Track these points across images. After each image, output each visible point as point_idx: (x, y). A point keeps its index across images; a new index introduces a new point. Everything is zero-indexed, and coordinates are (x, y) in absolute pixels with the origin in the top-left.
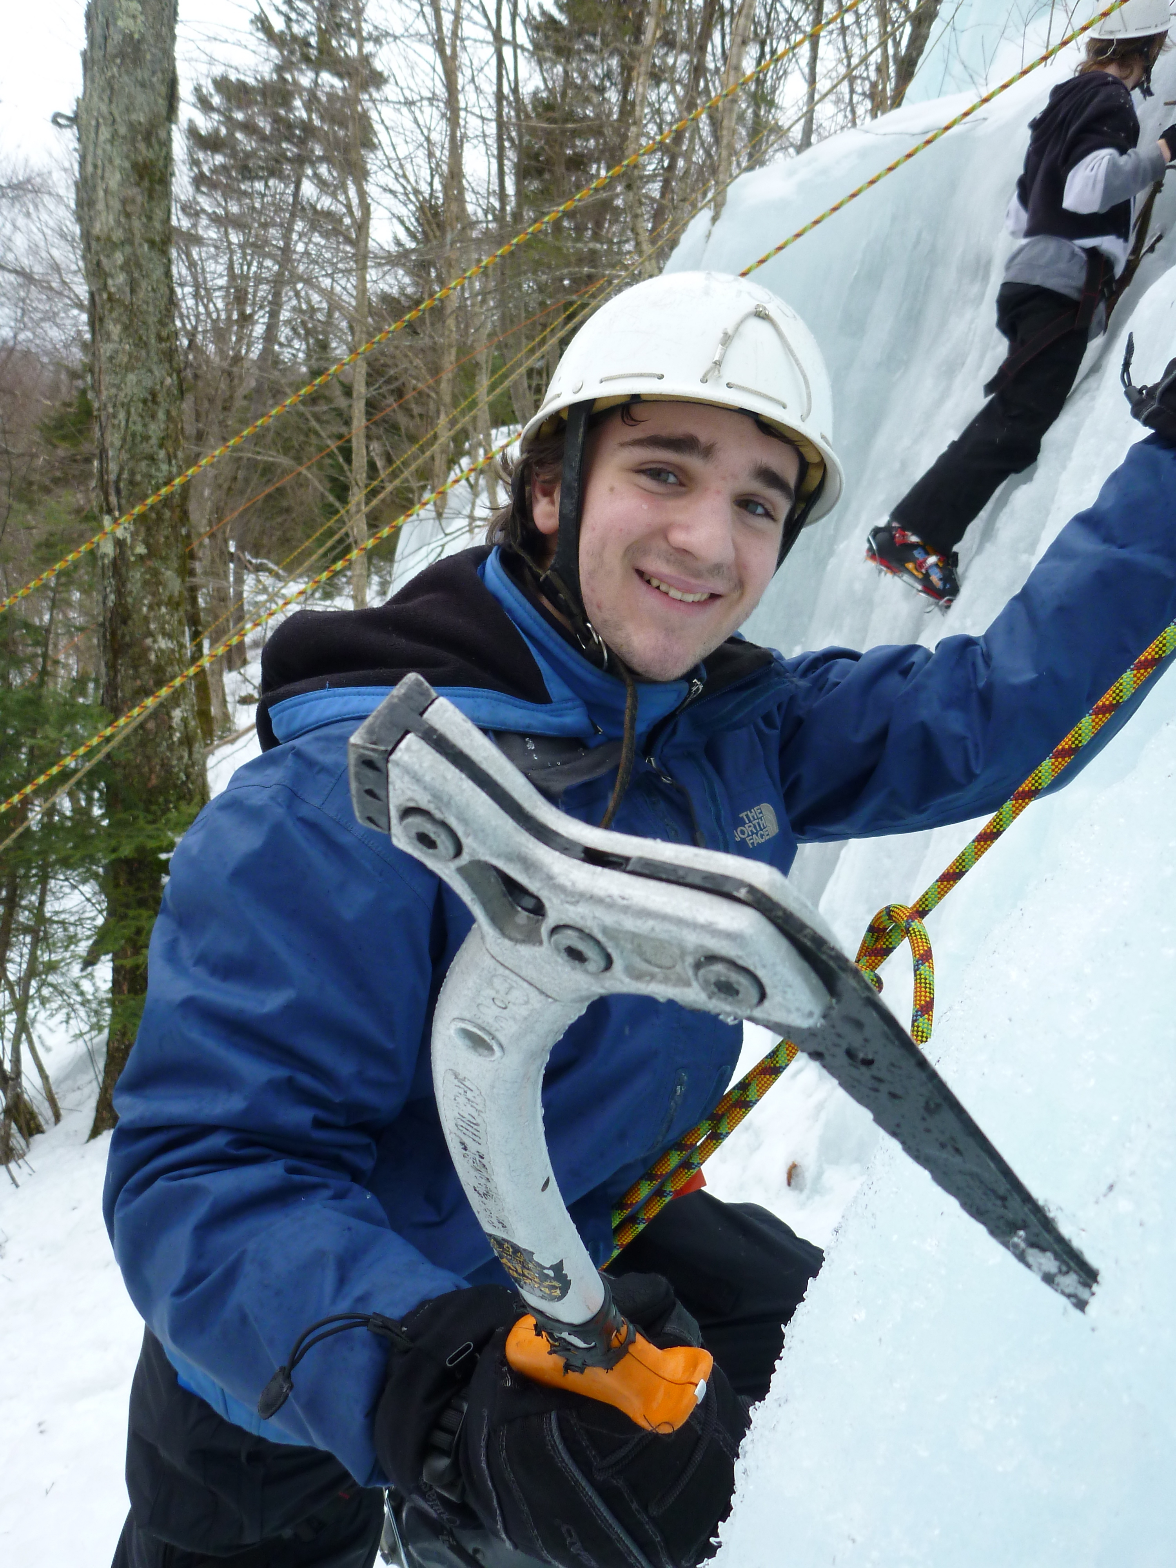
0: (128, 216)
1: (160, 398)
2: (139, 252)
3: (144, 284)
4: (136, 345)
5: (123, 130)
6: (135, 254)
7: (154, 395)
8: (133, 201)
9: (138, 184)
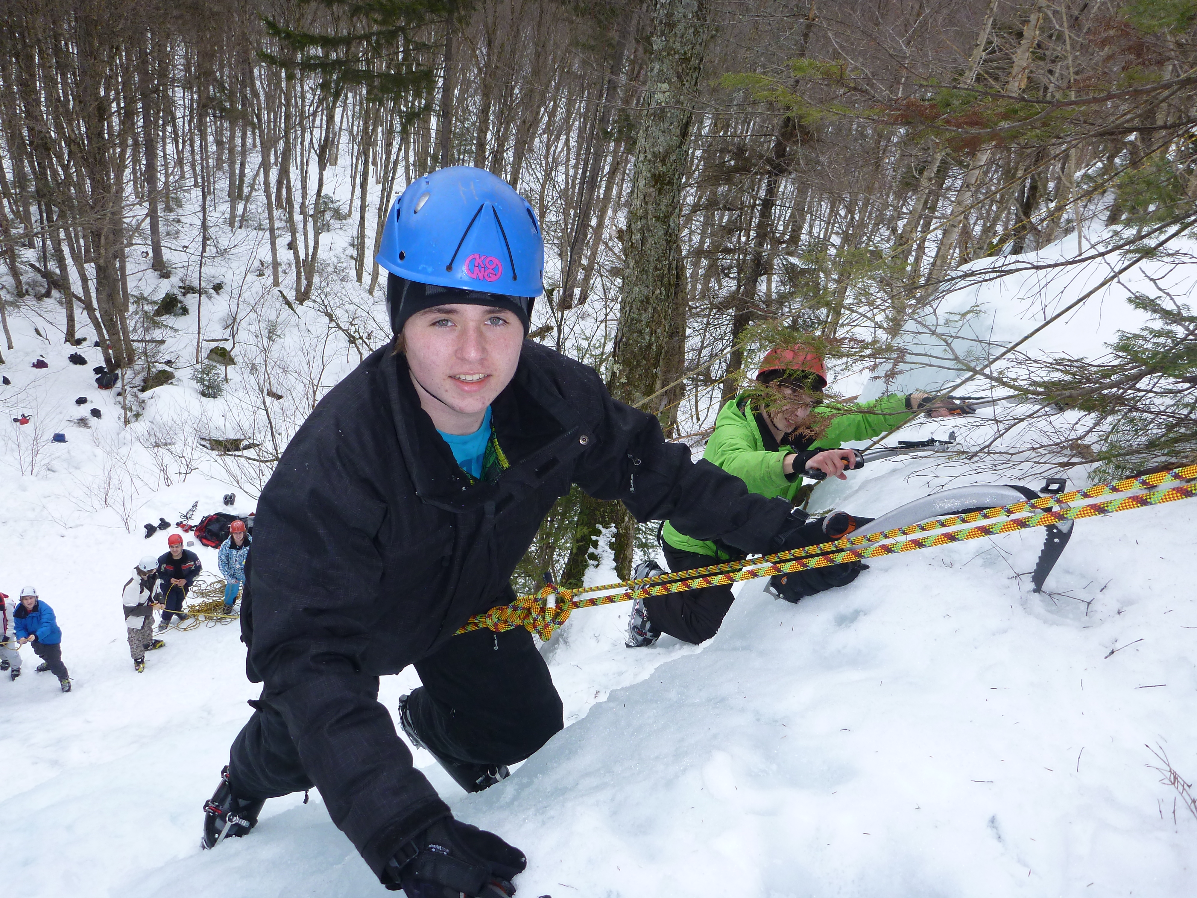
0: (646, 203)
1: (651, 301)
2: (650, 223)
3: (650, 240)
4: (641, 272)
5: (649, 157)
6: (647, 223)
7: (648, 298)
8: (650, 195)
9: (654, 186)
